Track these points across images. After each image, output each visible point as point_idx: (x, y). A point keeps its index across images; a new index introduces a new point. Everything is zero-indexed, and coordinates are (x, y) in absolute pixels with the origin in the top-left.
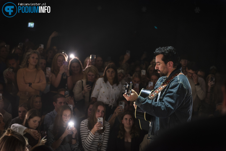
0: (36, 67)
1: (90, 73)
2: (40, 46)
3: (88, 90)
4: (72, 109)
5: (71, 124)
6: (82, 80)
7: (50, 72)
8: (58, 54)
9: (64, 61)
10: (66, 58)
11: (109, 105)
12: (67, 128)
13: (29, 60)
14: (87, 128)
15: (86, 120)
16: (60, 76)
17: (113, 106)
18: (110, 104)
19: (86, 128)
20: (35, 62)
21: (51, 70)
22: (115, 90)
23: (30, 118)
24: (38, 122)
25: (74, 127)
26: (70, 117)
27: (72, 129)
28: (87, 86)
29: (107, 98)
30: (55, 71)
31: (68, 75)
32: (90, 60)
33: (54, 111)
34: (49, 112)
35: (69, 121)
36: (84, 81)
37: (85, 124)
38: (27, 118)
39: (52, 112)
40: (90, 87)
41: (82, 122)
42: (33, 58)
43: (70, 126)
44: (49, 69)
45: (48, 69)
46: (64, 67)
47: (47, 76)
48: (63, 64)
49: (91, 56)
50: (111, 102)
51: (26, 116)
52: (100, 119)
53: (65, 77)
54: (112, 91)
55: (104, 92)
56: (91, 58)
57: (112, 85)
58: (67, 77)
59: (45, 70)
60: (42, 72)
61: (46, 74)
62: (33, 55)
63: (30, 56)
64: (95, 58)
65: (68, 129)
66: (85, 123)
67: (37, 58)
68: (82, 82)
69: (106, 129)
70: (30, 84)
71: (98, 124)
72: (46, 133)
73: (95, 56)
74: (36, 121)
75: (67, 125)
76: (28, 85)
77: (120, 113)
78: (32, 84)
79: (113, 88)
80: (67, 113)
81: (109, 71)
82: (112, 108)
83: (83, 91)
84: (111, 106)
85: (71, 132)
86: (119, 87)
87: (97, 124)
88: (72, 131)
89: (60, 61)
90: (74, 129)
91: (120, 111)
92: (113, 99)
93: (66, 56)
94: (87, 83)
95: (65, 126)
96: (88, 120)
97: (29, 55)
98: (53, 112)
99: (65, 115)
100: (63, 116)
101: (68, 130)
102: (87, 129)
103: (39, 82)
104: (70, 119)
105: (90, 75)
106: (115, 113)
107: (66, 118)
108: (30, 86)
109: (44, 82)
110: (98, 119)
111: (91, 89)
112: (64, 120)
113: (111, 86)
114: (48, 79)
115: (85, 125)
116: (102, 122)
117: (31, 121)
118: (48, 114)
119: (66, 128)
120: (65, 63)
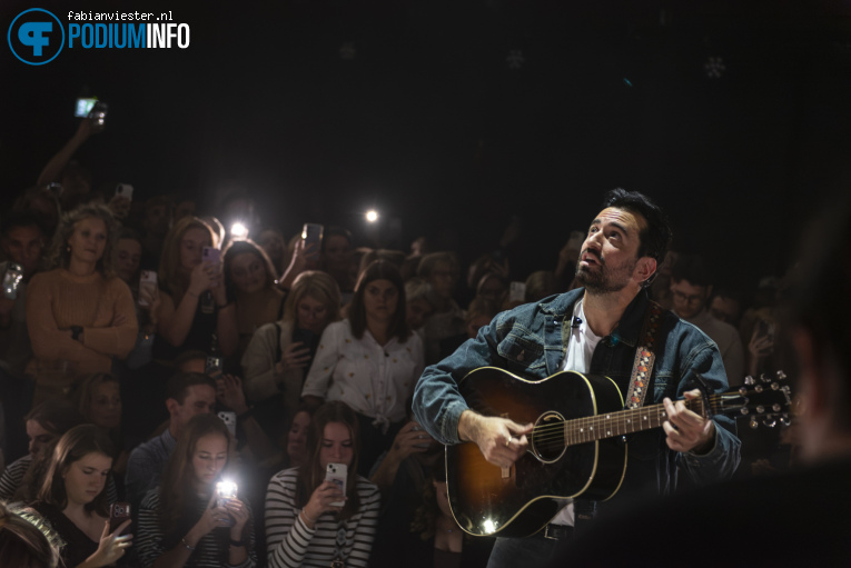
0: (100, 266)
1: (310, 301)
2: (120, 189)
3: (296, 361)
4: (232, 431)
5: (227, 488)
6: (279, 323)
7: (153, 288)
8: (186, 221)
9: (207, 247)
10: (215, 237)
11: (375, 423)
12: (211, 504)
13: (70, 242)
14: (292, 501)
15: (288, 472)
16: (190, 304)
17: (387, 425)
18: (379, 418)
19: (288, 503)
20: (93, 251)
21: (158, 278)
22: (395, 361)
23: (71, 458)
24: (103, 474)
25: (239, 497)
26: (222, 462)
27: (228, 505)
28: (296, 345)
29: (367, 397)
30: (174, 284)
31: (222, 300)
32: (304, 242)
33: (163, 436)
34: (145, 441)
35: (218, 478)
36: (286, 326)
37: (283, 484)
38: (58, 458)
39: (156, 439)
40: (307, 350)
41: (275, 478)
42: (86, 234)
43: (221, 494)
44: (152, 277)
45: (147, 277)
46: (205, 269)
47: (144, 303)
48: (204, 258)
49: (305, 228)
50: (382, 410)
51: (58, 449)
52: (334, 470)
53: (208, 310)
54: (381, 368)
55: (352, 375)
56: (304, 235)
57: (382, 344)
58: (218, 308)
59: (133, 281)
60: (120, 285)
61: (137, 296)
62: (86, 224)
63: (76, 225)
64: (321, 236)
65: (215, 505)
66: (285, 482)
67: (100, 237)
68: (279, 329)
69: (364, 508)
70: (77, 332)
71: (326, 489)
72: (128, 510)
73: (322, 228)
74: (93, 469)
75: (210, 492)
76: (70, 333)
77: (414, 446)
78: (86, 330)
79: (387, 355)
80: (213, 445)
81: (374, 291)
82: (384, 433)
83: (278, 365)
84: (381, 425)
85: (227, 517)
86: (409, 350)
87: (323, 486)
88: (230, 515)
89: (190, 248)
90: (239, 505)
91: (417, 438)
92: (389, 398)
93: (218, 232)
94: (297, 334)
95: (202, 495)
96: (295, 473)
97: (72, 221)
98: (161, 440)
99: (205, 455)
100: (197, 459)
101: (212, 512)
102: (288, 507)
103: (110, 325)
104: (225, 468)
105: (307, 308)
106: (398, 447)
107: (209, 467)
108: (75, 337)
109: (132, 322)
110: (328, 469)
111: (309, 357)
112: (201, 472)
113: (379, 347)
114: (144, 316)
115: (285, 488)
116: (341, 483)
117: (76, 470)
118: (143, 445)
119: (207, 501)
120: (210, 253)
